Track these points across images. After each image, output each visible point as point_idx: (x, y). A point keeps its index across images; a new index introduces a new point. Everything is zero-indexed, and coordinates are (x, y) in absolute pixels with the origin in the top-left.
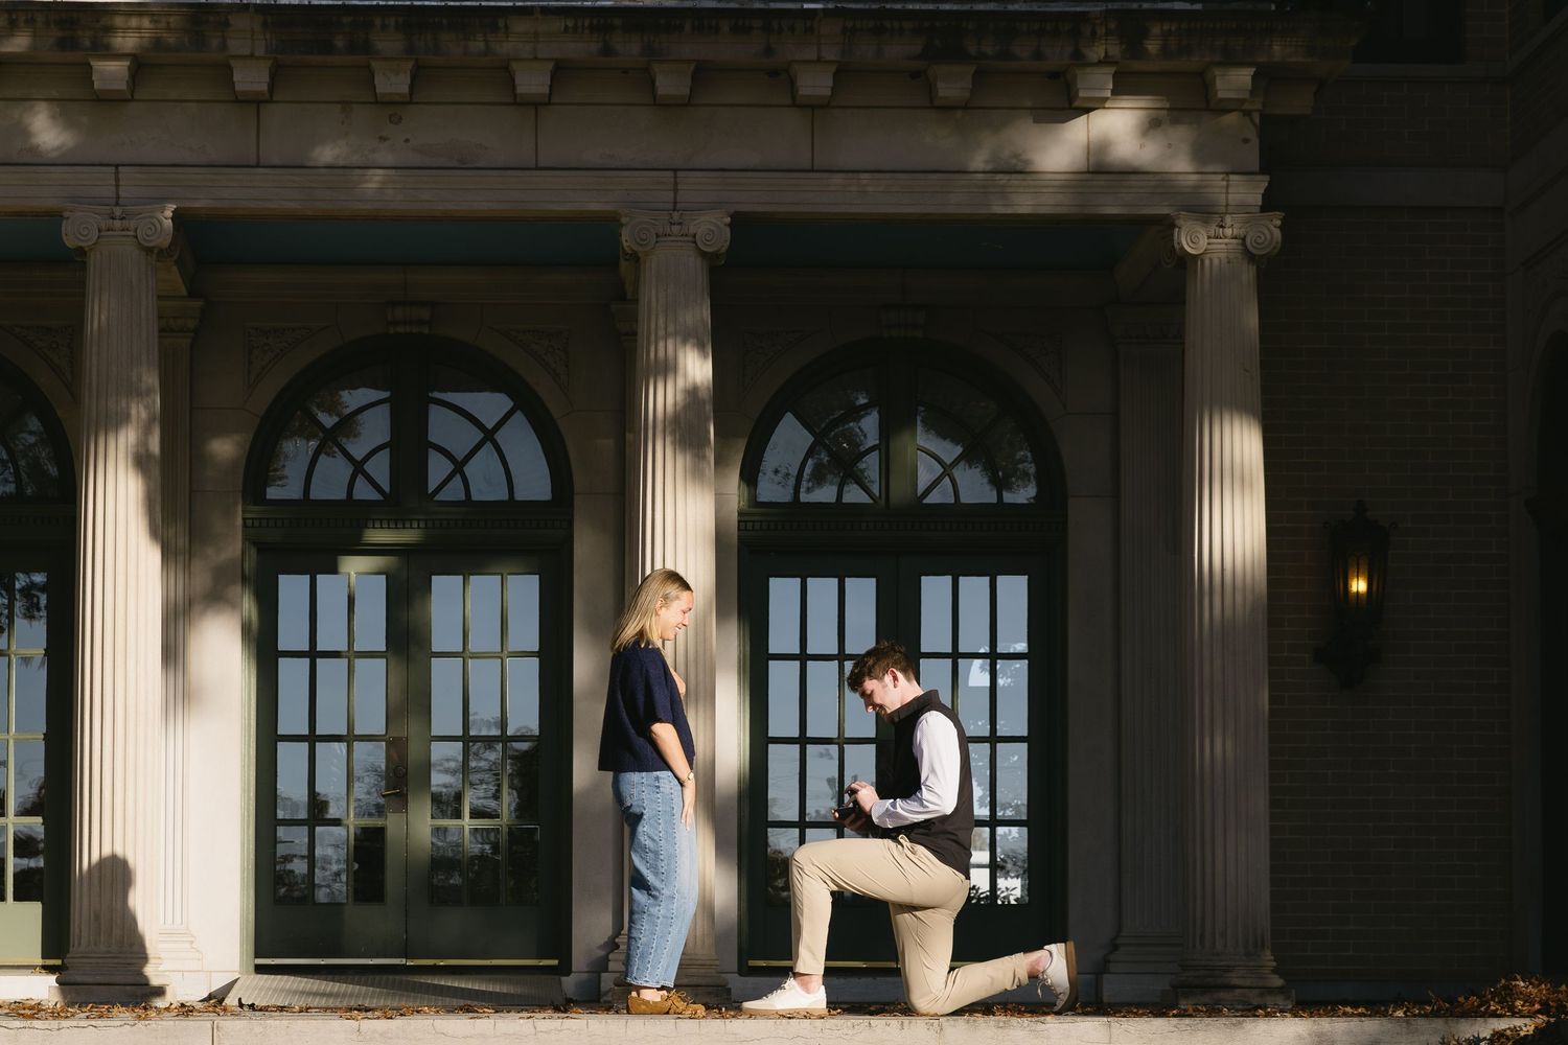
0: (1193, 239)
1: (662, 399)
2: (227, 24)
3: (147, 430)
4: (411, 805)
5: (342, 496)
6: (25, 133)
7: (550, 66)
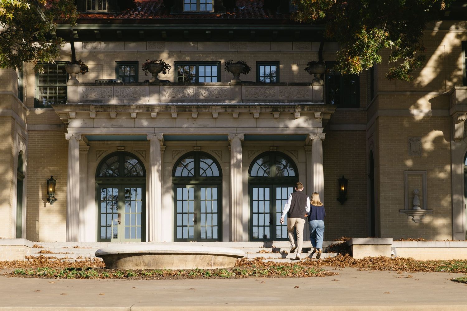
0: (312, 137)
1: (234, 161)
2: (171, 107)
3: (159, 167)
4: (198, 223)
5: (187, 176)
6: (142, 123)
7: (218, 113)
